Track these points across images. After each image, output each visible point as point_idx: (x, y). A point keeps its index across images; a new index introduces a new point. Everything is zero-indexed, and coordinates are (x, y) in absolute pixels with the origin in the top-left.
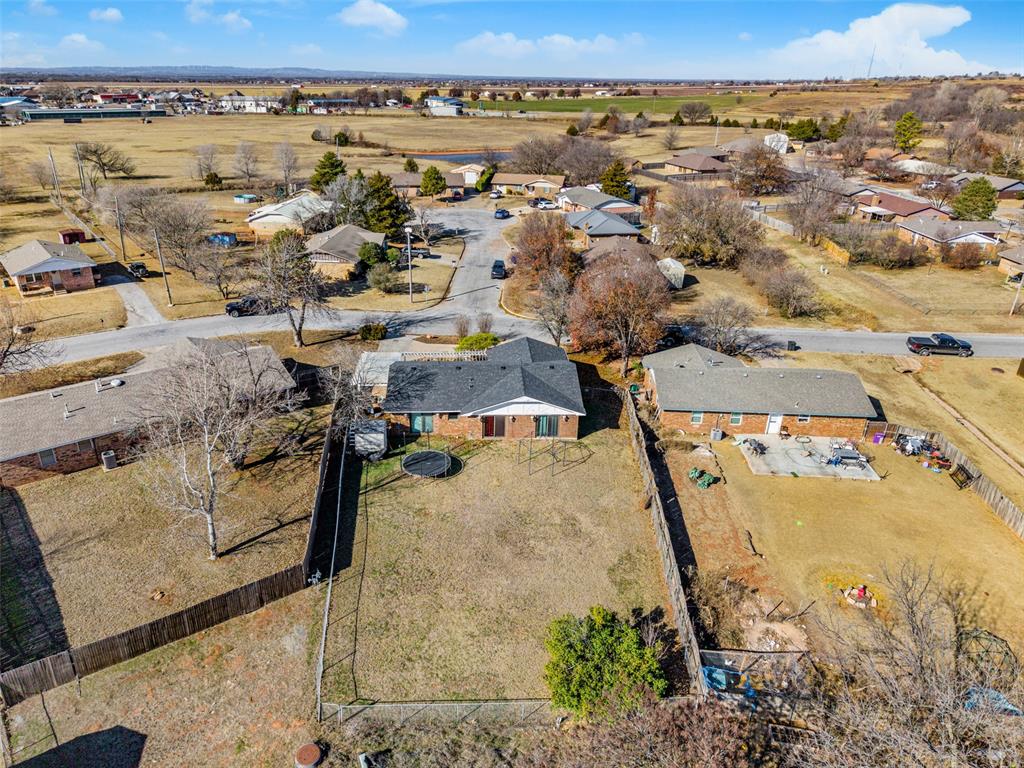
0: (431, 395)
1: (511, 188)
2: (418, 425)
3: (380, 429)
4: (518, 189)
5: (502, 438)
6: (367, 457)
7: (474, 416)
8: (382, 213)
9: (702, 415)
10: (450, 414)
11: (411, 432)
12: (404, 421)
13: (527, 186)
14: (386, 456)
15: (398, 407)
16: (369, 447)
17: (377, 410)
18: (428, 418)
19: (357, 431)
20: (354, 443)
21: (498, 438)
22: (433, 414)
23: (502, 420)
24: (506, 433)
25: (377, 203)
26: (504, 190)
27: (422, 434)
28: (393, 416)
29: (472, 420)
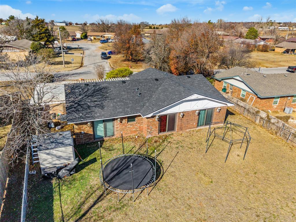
0: (109, 105)
1: (95, 37)
2: (100, 131)
3: (66, 142)
4: (98, 37)
5: (173, 132)
6: (56, 174)
7: (153, 117)
8: (41, 35)
9: (278, 100)
10: (128, 118)
11: (94, 138)
12: (87, 129)
13: (101, 36)
14: (77, 168)
15: (81, 117)
16: (57, 162)
17: (56, 124)
18: (109, 125)
19: (39, 148)
20: (38, 159)
21: (170, 133)
22: (114, 120)
23: (173, 117)
24: (176, 128)
25: (38, 30)
26: (92, 38)
27: (105, 139)
28: (76, 127)
29: (151, 120)
